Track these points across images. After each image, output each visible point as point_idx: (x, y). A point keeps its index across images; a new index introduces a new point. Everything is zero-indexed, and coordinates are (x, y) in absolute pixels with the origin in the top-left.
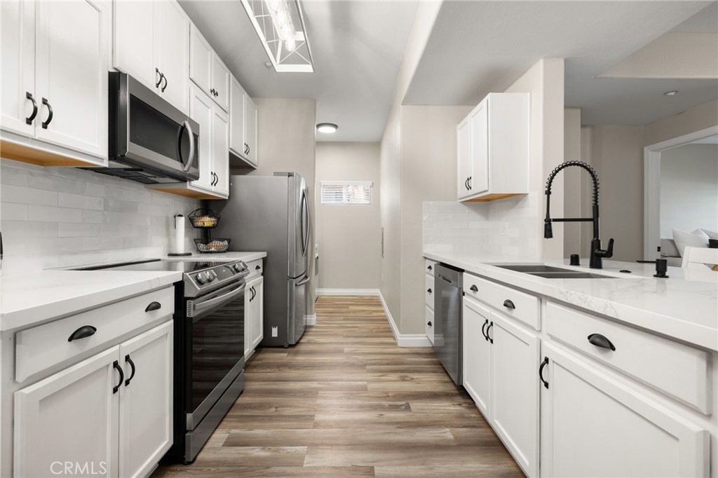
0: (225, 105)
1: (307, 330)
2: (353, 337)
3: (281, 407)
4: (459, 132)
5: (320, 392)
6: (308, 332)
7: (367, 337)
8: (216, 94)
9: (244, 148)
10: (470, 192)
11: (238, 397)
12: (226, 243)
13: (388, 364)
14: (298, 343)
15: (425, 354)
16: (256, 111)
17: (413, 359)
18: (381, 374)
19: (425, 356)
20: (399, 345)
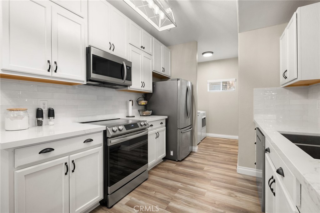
0: (150, 52)
1: (191, 154)
2: (213, 161)
3: (158, 192)
4: (281, 41)
5: (179, 189)
6: (191, 155)
7: (221, 163)
8: (144, 48)
9: (162, 70)
10: (287, 80)
11: (144, 182)
12: (151, 112)
13: (225, 183)
14: (183, 160)
15: (253, 181)
16: (170, 52)
17: (242, 183)
18: (218, 188)
19: (252, 183)
20: (238, 172)
